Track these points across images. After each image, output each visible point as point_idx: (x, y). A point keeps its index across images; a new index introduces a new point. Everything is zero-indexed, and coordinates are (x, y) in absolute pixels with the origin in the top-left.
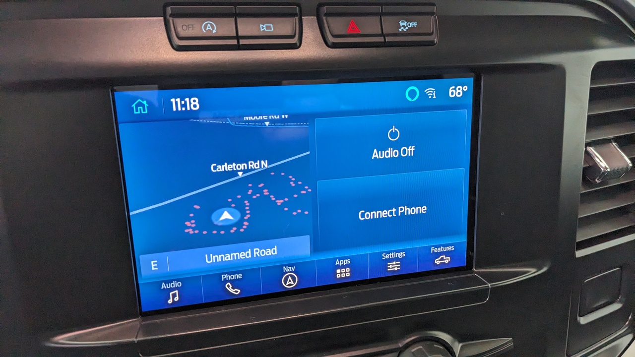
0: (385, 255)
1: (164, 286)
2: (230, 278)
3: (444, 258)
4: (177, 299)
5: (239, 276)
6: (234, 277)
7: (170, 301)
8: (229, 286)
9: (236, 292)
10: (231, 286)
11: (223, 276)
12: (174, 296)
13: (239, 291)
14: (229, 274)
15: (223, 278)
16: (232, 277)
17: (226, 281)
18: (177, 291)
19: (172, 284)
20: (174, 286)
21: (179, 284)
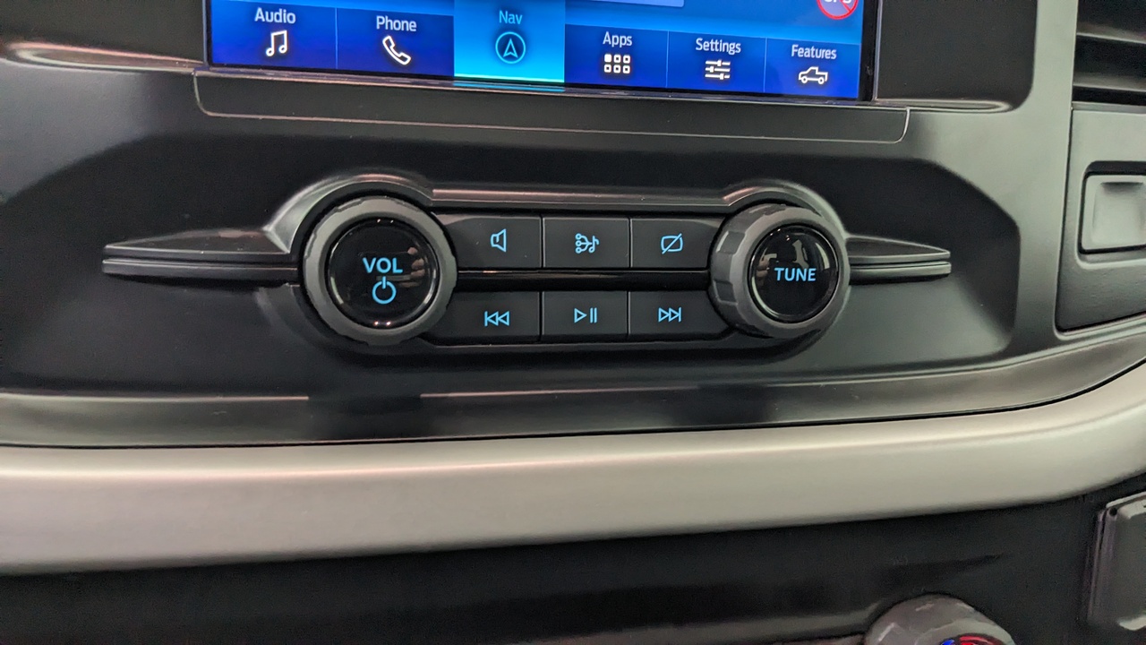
0: (702, 42)
1: (259, 15)
2: (393, 26)
3: (817, 73)
4: (283, 49)
5: (411, 26)
6: (401, 27)
7: (270, 52)
8: (388, 43)
9: (403, 59)
10: (393, 45)
11: (378, 17)
12: (279, 40)
13: (409, 58)
14: (393, 16)
15: (378, 23)
16: (397, 25)
17: (384, 31)
18: (285, 33)
19: (276, 14)
20: (280, 21)
21: (291, 18)
